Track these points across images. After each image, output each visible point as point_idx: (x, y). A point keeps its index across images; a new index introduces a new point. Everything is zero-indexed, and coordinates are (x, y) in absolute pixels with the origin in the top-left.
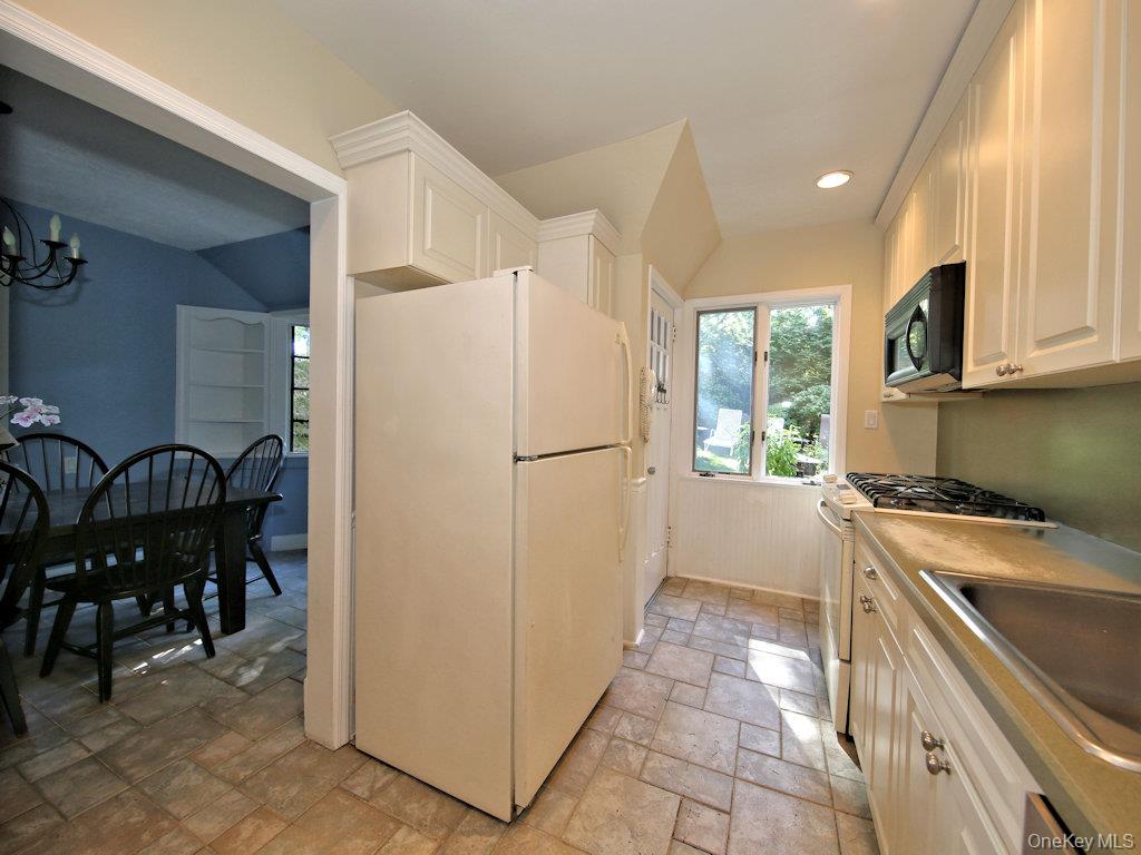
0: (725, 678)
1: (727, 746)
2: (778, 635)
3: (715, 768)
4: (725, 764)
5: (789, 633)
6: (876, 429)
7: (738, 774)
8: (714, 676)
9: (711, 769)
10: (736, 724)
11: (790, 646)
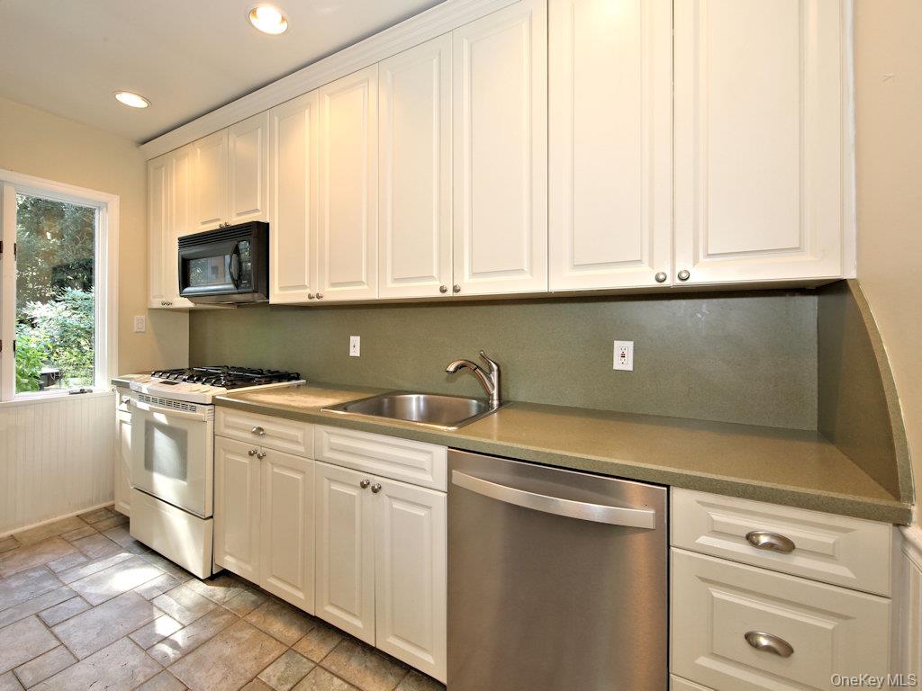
0: (72, 622)
1: (135, 660)
2: (86, 556)
3: (143, 680)
4: (148, 670)
5: (92, 549)
6: (144, 332)
7: (165, 665)
8: (57, 630)
9: (142, 684)
10: (126, 641)
11: (106, 556)
